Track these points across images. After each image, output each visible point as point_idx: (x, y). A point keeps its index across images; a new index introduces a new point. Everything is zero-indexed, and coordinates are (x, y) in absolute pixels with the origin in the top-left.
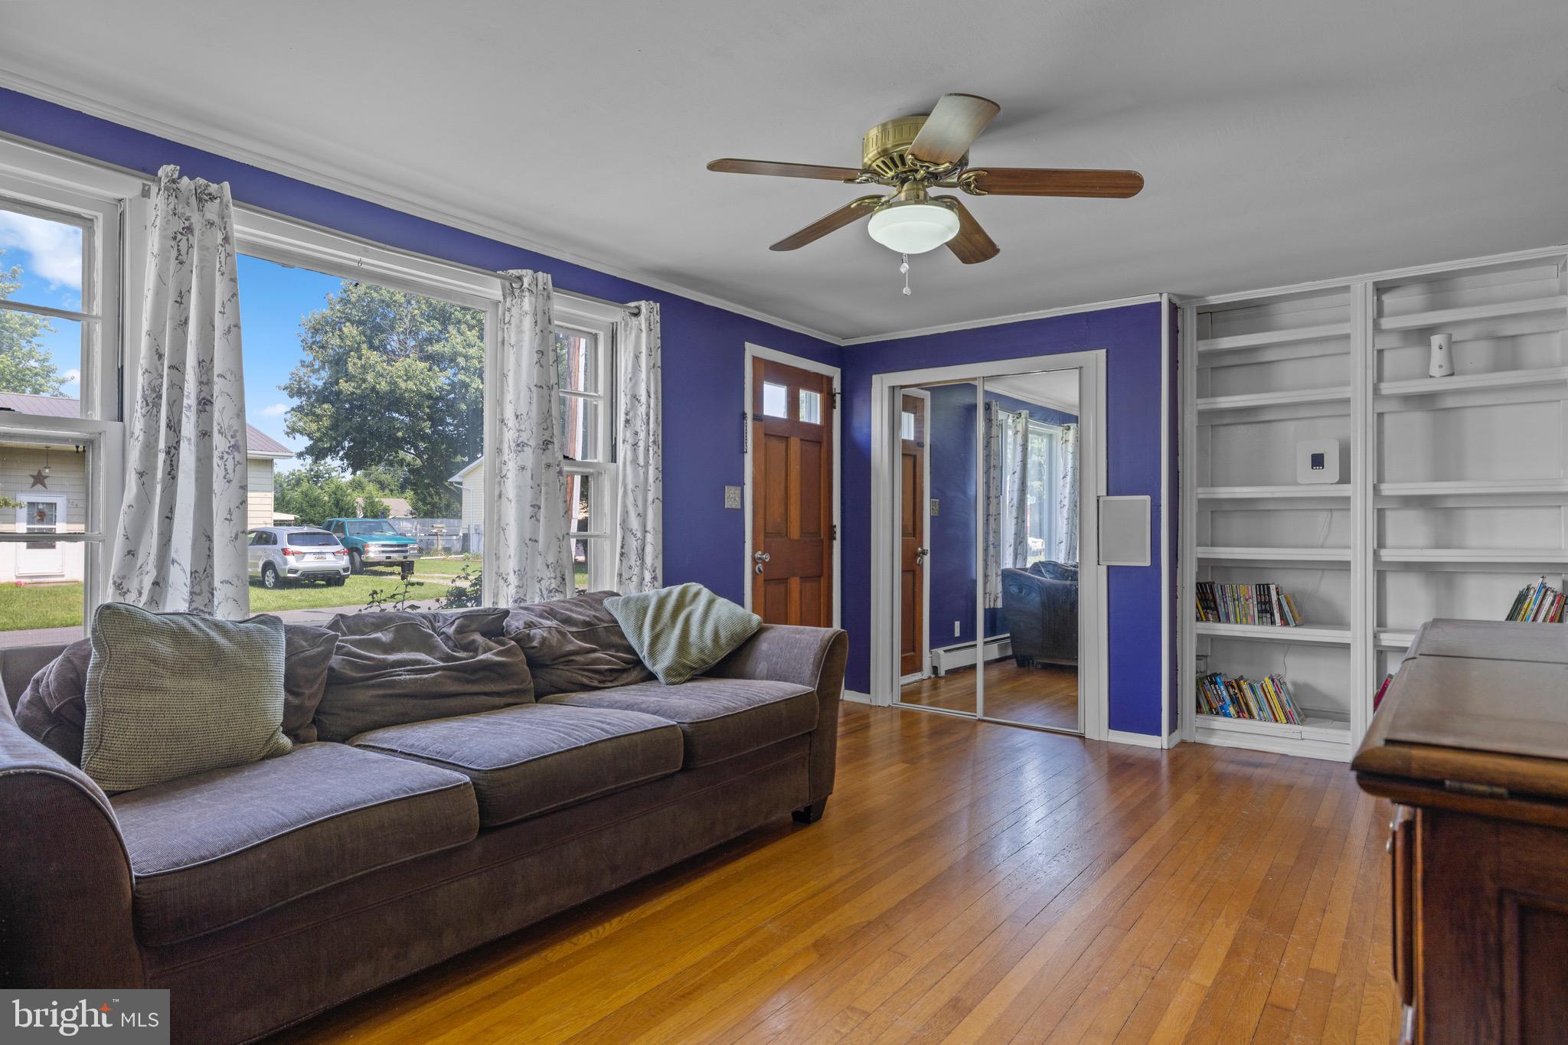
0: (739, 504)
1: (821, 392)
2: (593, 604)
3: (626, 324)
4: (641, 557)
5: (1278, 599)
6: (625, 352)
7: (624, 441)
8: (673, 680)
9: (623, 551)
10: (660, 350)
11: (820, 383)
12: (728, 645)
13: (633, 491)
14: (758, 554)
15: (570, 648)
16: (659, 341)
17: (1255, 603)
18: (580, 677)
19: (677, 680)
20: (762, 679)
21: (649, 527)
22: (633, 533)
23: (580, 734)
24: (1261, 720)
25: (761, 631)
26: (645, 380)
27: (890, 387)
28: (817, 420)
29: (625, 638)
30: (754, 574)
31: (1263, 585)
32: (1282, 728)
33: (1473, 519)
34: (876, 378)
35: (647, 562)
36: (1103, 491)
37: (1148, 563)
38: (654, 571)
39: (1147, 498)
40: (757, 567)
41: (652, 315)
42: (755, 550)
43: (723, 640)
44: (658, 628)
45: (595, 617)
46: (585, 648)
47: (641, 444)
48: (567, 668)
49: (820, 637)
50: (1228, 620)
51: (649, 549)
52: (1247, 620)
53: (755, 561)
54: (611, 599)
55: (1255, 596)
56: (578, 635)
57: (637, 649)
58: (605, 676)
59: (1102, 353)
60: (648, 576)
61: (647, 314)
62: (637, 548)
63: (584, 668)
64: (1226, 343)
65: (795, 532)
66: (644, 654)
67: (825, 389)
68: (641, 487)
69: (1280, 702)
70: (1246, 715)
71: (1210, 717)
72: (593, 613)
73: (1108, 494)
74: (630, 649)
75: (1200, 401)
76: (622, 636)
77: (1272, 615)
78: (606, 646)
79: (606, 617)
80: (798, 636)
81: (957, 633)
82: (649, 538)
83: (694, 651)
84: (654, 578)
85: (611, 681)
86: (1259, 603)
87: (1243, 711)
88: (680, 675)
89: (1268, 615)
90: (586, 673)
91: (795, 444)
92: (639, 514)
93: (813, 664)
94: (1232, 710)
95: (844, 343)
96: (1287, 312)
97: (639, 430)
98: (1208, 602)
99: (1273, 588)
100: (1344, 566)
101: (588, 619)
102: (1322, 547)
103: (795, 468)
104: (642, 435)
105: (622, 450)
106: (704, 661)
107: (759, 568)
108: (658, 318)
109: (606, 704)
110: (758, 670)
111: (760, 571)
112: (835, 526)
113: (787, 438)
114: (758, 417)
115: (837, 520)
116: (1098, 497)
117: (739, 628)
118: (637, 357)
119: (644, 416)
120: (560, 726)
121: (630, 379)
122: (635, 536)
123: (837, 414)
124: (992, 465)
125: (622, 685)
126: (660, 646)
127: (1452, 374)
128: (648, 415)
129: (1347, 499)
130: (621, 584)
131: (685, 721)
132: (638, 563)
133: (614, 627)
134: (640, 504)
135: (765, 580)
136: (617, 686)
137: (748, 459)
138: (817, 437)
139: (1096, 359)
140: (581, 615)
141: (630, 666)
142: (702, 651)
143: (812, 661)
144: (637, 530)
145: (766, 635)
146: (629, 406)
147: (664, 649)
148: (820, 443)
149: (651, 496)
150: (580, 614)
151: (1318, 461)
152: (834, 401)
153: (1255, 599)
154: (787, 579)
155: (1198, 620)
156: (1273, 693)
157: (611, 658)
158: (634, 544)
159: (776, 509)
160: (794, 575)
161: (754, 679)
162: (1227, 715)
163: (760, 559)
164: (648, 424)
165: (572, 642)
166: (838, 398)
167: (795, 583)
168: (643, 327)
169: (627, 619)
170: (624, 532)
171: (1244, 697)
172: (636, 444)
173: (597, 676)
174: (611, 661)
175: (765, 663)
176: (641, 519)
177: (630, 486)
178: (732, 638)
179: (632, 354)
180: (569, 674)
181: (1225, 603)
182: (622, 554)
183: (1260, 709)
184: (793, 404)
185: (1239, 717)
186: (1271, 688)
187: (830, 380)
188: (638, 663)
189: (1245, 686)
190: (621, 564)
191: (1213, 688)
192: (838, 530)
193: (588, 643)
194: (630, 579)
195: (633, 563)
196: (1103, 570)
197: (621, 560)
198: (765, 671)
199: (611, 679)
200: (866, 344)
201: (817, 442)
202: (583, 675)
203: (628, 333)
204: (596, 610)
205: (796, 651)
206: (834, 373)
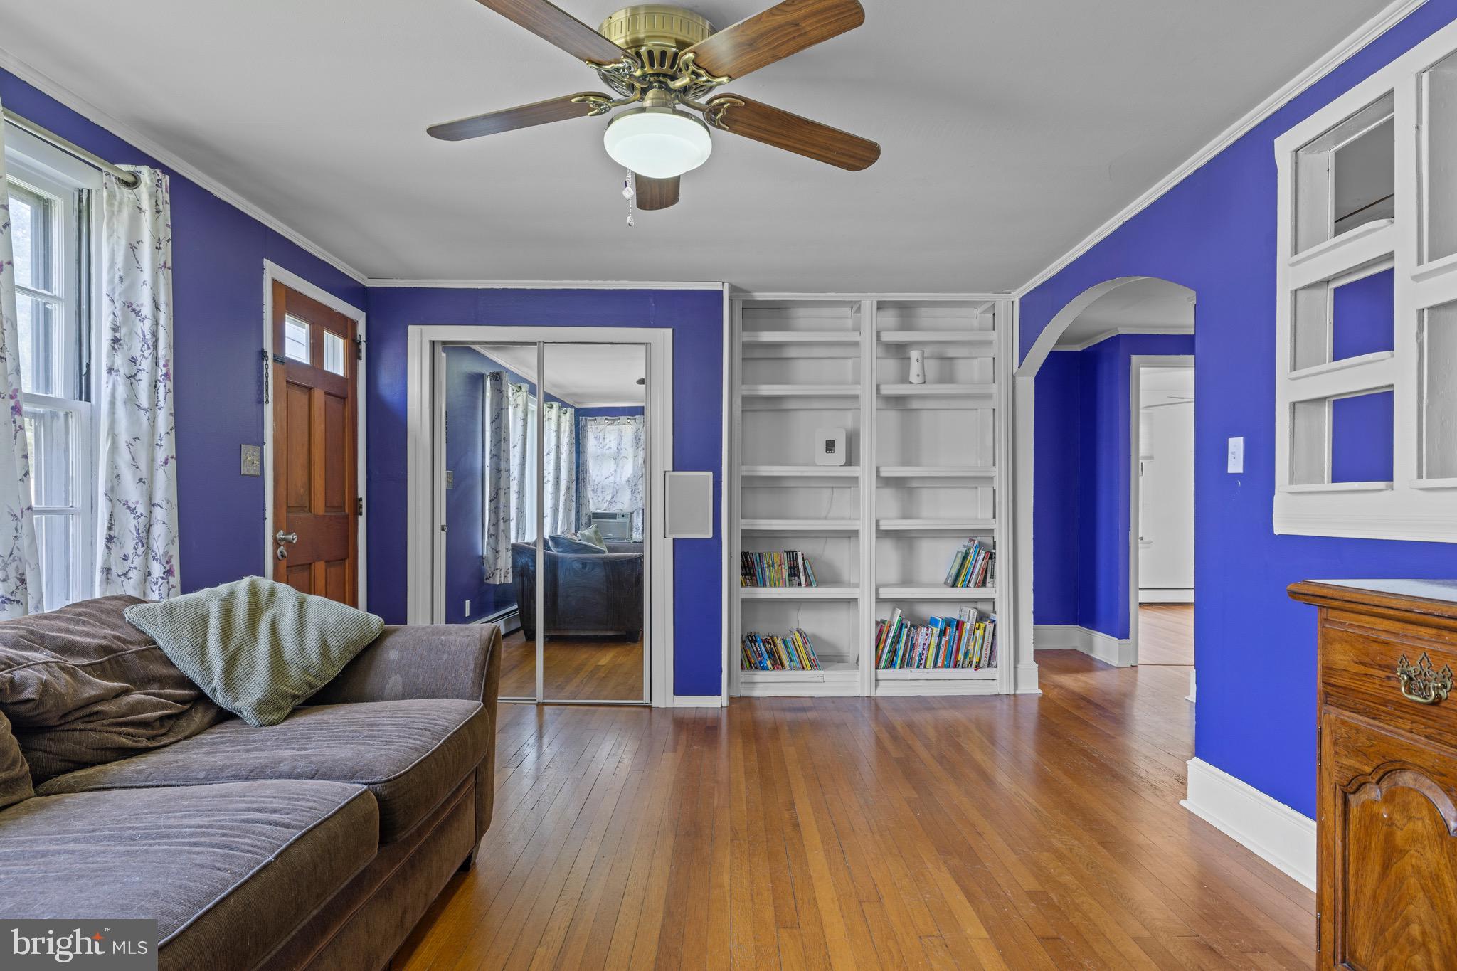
0: (258, 469)
1: (344, 336)
2: (104, 617)
3: (112, 196)
4: (144, 541)
5: (804, 563)
6: (110, 236)
7: (110, 370)
8: (271, 718)
9: (112, 533)
10: (170, 244)
11: (344, 327)
12: (341, 658)
13: (129, 445)
14: (281, 534)
15: (89, 692)
16: (169, 230)
17: (787, 568)
18: (116, 737)
19: (276, 717)
20: (395, 698)
21: (159, 497)
22: (129, 508)
23: (246, 840)
24: (791, 669)
25: (383, 635)
26: (149, 281)
27: (431, 341)
28: (340, 370)
29: (173, 665)
30: (276, 559)
31: (793, 552)
32: (808, 674)
33: (925, 495)
34: (412, 329)
35: (155, 548)
36: (670, 466)
37: (710, 535)
38: (168, 562)
39: (710, 474)
40: (279, 551)
41: (160, 190)
42: (276, 530)
43: (335, 652)
44: (233, 645)
45: (115, 637)
46: (113, 689)
47: (144, 378)
48: (92, 726)
49: (478, 636)
50: (764, 585)
51: (158, 531)
52: (779, 584)
53: (277, 543)
54: (138, 608)
55: (786, 562)
56: (95, 669)
57: (199, 682)
58: (153, 729)
59: (669, 332)
60: (157, 570)
61: (152, 187)
62: (138, 530)
63: (120, 722)
64: (767, 337)
65: (320, 508)
66: (214, 686)
67: (349, 333)
68: (145, 439)
69: (806, 651)
70: (780, 667)
71: (752, 672)
72: (109, 632)
73: (674, 470)
74: (186, 682)
75: (744, 387)
76: (168, 662)
77: (799, 578)
78: (144, 682)
79: (136, 637)
80: (443, 638)
81: (467, 614)
82: (159, 514)
83: (294, 671)
84: (169, 572)
85: (164, 735)
86: (790, 568)
87: (778, 664)
88: (280, 709)
89: (796, 578)
90: (125, 729)
91: (319, 395)
92: (141, 480)
93: (475, 671)
94: (769, 663)
95: (369, 283)
96: (802, 316)
97: (138, 355)
98: (750, 570)
99: (799, 554)
100: (853, 534)
101: (104, 642)
102: (826, 518)
103: (319, 427)
104: (145, 364)
105: (103, 385)
106: (310, 685)
107: (281, 552)
108: (167, 197)
109: (202, 775)
110: (388, 686)
111: (282, 556)
112: (361, 499)
113: (310, 389)
114: (279, 359)
115: (362, 492)
116: (665, 472)
117: (355, 634)
118: (133, 248)
119: (148, 337)
120: (191, 835)
121: (121, 278)
122: (133, 511)
123: (362, 365)
124: (503, 437)
125: (186, 738)
126: (240, 670)
127: (924, 383)
128: (155, 335)
129: (856, 479)
130: (107, 583)
131: (375, 780)
132: (140, 551)
133: (151, 649)
134: (143, 464)
135: (287, 567)
136: (180, 740)
137: (269, 410)
138: (341, 391)
139: (663, 337)
140: (92, 635)
141: (186, 707)
142: (306, 670)
143: (472, 666)
144: (137, 502)
145: (390, 641)
146: (119, 319)
147: (249, 675)
148: (344, 398)
149: (161, 454)
150: (88, 635)
151: (830, 445)
152: (360, 351)
153: (786, 564)
154: (311, 564)
155: (742, 586)
156: (801, 645)
157: (159, 699)
158: (130, 524)
159: (299, 477)
160: (319, 559)
161: (383, 699)
162: (764, 669)
163: (283, 540)
164: (155, 348)
165: (90, 683)
166: (363, 346)
167: (320, 567)
168: (146, 203)
169: (175, 636)
170: (113, 506)
171: (777, 651)
172: (133, 377)
173: (141, 731)
174: (158, 703)
175: (398, 676)
176: (145, 487)
177: (123, 438)
178: (346, 649)
179: (123, 242)
180: (97, 736)
181: (762, 569)
182: (110, 539)
183: (791, 661)
184: (317, 348)
185: (774, 669)
186: (800, 641)
187: (354, 324)
188: (201, 699)
189: (779, 642)
190: (109, 553)
191: (753, 645)
192: (364, 503)
193: (114, 681)
194: (125, 575)
195: (129, 551)
196: (670, 542)
197: (108, 547)
198: (400, 688)
199: (164, 731)
200: (399, 288)
201: (341, 398)
202: (120, 734)
203: (116, 208)
204: (113, 627)
205: (445, 657)
206: (358, 316)
